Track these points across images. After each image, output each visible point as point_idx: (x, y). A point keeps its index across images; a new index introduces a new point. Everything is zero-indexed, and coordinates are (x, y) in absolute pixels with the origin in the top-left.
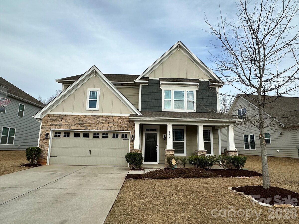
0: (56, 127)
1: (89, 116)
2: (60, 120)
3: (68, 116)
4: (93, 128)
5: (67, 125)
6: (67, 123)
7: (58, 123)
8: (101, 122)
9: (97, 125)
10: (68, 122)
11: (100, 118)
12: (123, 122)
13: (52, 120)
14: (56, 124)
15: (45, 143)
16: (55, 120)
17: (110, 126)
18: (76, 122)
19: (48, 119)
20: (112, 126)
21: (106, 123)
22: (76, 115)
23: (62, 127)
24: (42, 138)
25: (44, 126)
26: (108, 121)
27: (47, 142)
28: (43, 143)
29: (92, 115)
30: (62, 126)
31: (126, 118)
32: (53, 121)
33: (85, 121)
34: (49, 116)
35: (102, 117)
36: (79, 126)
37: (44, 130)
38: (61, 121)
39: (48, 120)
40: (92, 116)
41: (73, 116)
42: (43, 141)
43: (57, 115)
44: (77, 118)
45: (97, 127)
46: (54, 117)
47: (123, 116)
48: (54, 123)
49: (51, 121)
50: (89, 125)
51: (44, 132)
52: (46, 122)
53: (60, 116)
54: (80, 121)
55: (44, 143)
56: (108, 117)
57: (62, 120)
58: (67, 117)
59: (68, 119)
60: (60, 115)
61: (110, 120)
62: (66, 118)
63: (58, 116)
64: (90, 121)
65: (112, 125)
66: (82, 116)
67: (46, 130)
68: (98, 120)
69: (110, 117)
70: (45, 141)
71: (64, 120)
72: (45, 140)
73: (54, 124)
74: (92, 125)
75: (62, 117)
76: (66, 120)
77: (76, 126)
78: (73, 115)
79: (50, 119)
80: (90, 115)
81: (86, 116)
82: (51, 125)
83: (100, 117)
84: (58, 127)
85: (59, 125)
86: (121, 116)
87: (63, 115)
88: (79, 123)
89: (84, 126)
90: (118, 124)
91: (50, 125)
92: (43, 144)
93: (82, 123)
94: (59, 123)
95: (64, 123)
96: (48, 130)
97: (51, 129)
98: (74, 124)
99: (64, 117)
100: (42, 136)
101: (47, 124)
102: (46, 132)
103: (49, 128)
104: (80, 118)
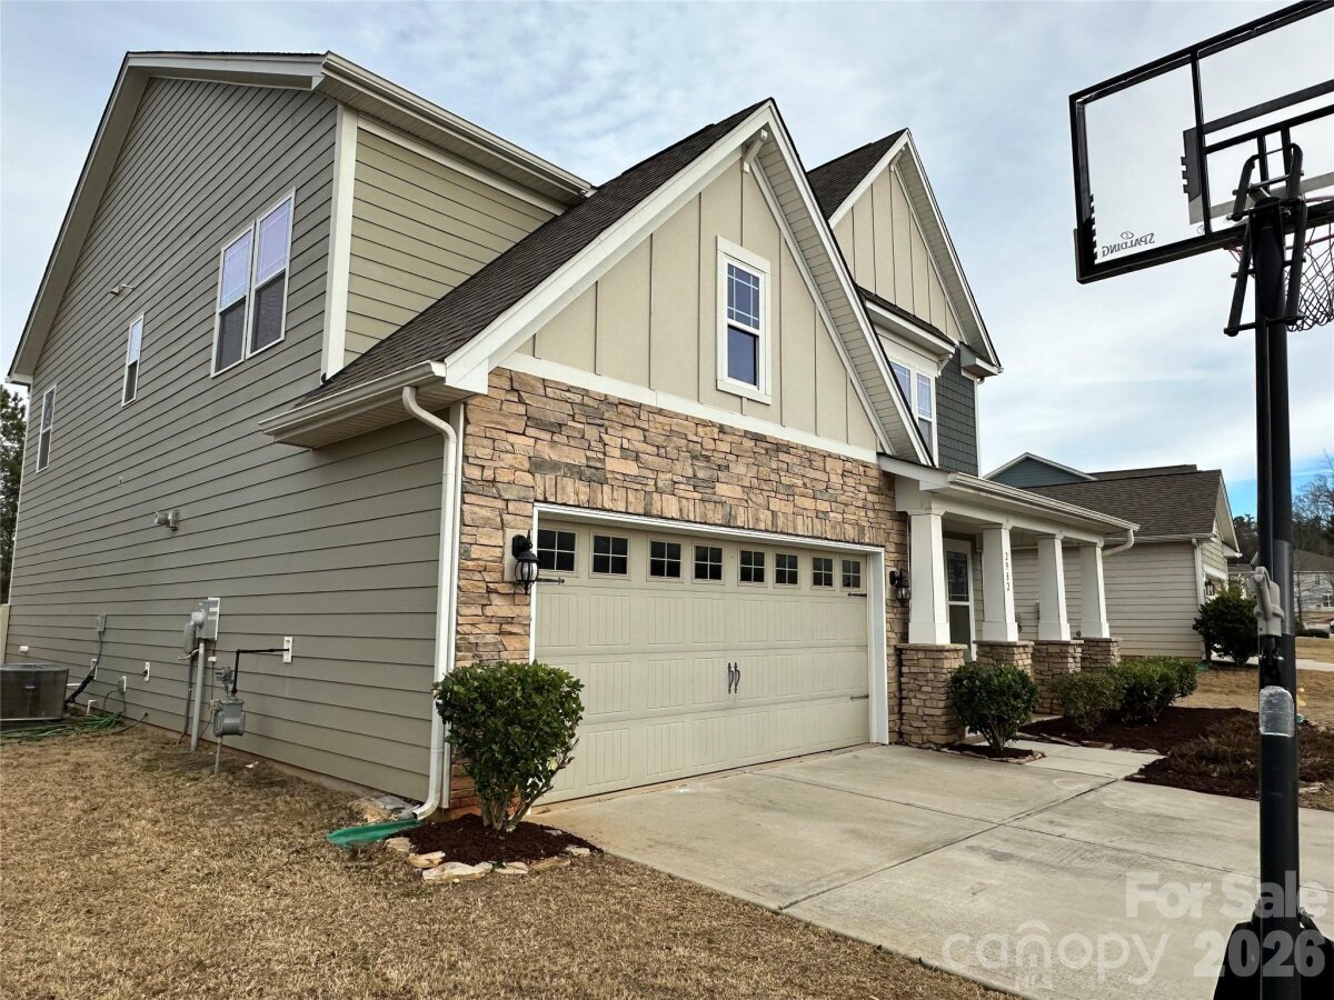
1: (732, 431)
2: (591, 434)
3: (628, 411)
4: (757, 520)
5: (635, 479)
6: (633, 468)
7: (578, 458)
8: (788, 481)
10: (637, 459)
11: (781, 456)
12: (861, 495)
13: (540, 424)
14: (567, 464)
15: (503, 628)
16: (560, 425)
17: (820, 515)
18: (678, 466)
19: (513, 408)
20: (826, 515)
21: (804, 490)
22: (677, 415)
23: (606, 497)
24: (477, 576)
25: (488, 474)
26: (812, 480)
27: (515, 611)
28: (490, 620)
29: (746, 432)
30: (605, 488)
31: (868, 471)
32: (547, 436)
33: (720, 468)
35: (788, 448)
36: (696, 495)
37: (484, 509)
38: (600, 445)
39: (511, 424)
40: (746, 434)
41: (660, 419)
44: (680, 435)
45: (775, 515)
46: (551, 405)
47: (859, 463)
48: (554, 456)
49: (530, 431)
50: (738, 493)
51: (486, 523)
52: (495, 434)
53: (586, 400)
54: (696, 457)
55: (495, 628)
57: (601, 440)
58: (627, 421)
59: (635, 439)
61: (818, 475)
62: (624, 426)
63: (578, 399)
64: (741, 469)
65: (827, 506)
66: (705, 424)
67: (501, 512)
68: (774, 466)
69: (817, 458)
70: (500, 607)
71: (612, 441)
72: (496, 600)
73: (555, 466)
74: (752, 496)
75: (599, 411)
76: (625, 444)
77: (682, 494)
78: (660, 412)
79: (522, 409)
80: (738, 430)
81: (722, 429)
82: (537, 465)
83: (778, 447)
84: (583, 488)
85: (588, 472)
86: (852, 461)
87: (605, 400)
88: (695, 475)
89: (715, 498)
90: (846, 505)
91: (527, 465)
92: (489, 634)
93: (707, 474)
94: (584, 461)
95: (615, 465)
96: (517, 504)
97: (536, 504)
98: (669, 476)
99: (614, 418)
100: (473, 556)
101: (503, 456)
102: (503, 526)
103: (522, 494)
104: (695, 439)
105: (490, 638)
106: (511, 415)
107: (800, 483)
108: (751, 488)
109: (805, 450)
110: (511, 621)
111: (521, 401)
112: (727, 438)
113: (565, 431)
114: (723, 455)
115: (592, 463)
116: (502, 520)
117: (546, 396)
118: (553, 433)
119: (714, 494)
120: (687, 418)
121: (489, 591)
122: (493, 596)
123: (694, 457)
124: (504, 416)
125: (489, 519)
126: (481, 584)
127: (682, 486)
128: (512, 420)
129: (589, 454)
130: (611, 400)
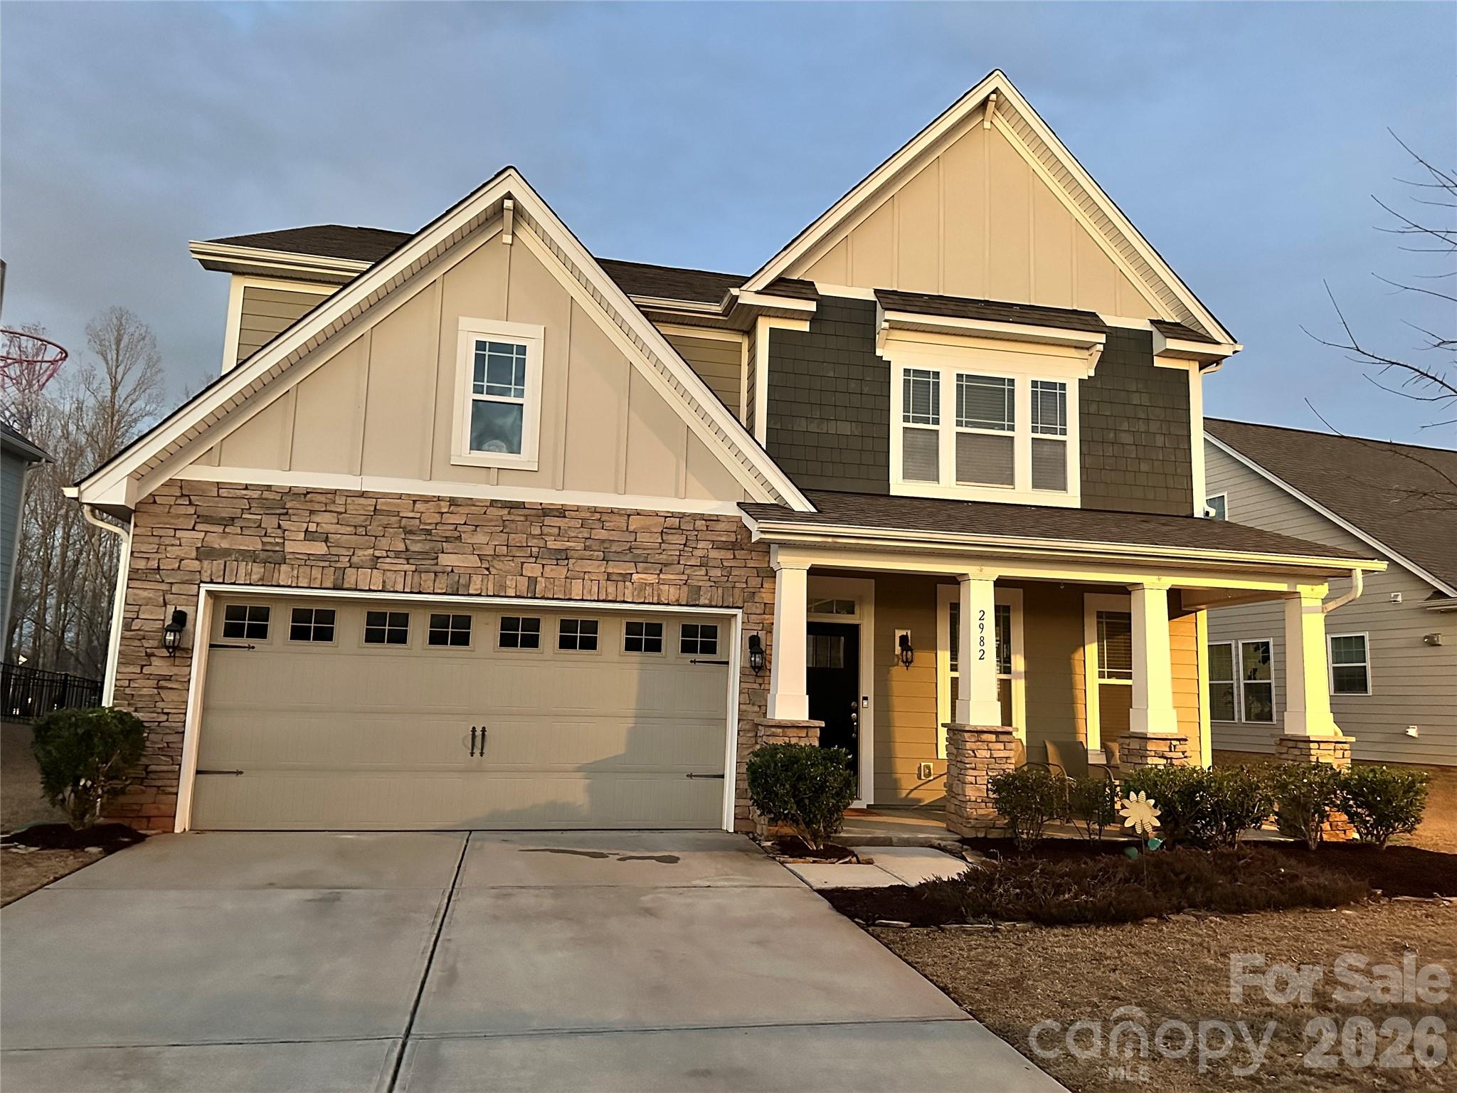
0: (242, 571)
1: (471, 502)
2: (270, 522)
3: (322, 498)
4: (505, 587)
5: (322, 558)
6: (319, 548)
7: (254, 544)
8: (558, 545)
9: (532, 569)
10: (326, 540)
11: (548, 521)
12: (697, 553)
13: (208, 520)
14: (238, 551)
15: (161, 682)
16: (233, 519)
17: (614, 577)
18: (384, 543)
19: (182, 510)
20: (626, 577)
21: (587, 553)
22: (385, 495)
23: (284, 574)
24: (137, 643)
25: (154, 564)
26: (603, 541)
27: (174, 670)
30: (284, 567)
31: (712, 525)
32: (220, 529)
33: (447, 539)
34: (186, 491)
35: (561, 512)
36: (407, 567)
37: (147, 591)
38: (279, 531)
39: (180, 523)
40: (493, 503)
41: (362, 501)
42: (146, 670)
43: (246, 487)
44: (388, 513)
45: (533, 581)
46: (224, 503)
47: (695, 517)
48: (225, 545)
49: (199, 527)
50: (474, 561)
51: (148, 602)
52: (161, 532)
53: (266, 495)
54: (411, 532)
55: (153, 683)
56: (602, 515)
57: (279, 527)
58: (317, 507)
59: (326, 522)
60: (269, 488)
61: (615, 536)
62: (312, 512)
63: (256, 494)
64: (481, 538)
65: (629, 568)
66: (426, 500)
67: (165, 593)
68: (536, 531)
69: (616, 518)
70: (159, 666)
71: (296, 528)
72: (155, 661)
73: (226, 553)
74: (495, 563)
75: (279, 503)
76: (312, 527)
77: (387, 567)
78: (363, 494)
79: (191, 510)
80: (481, 501)
81: (453, 502)
82: (204, 553)
83: (545, 512)
84: (258, 570)
85: (263, 555)
86: (682, 516)
87: (290, 492)
88: (407, 550)
89: (437, 568)
90: (666, 565)
91: (194, 554)
92: (146, 688)
93: (427, 547)
94: (260, 547)
95: (297, 546)
96: (181, 586)
97: (202, 585)
98: (371, 551)
99: (298, 506)
100: (133, 628)
101: (169, 548)
102: (165, 604)
103: (187, 578)
104: (411, 515)
105: (145, 691)
106: (178, 516)
107: (580, 545)
108: (495, 556)
109: (595, 510)
110: (169, 678)
111: (191, 503)
112: (460, 509)
113: (238, 523)
114: (452, 527)
115: (268, 548)
116: (164, 599)
117: (218, 496)
118: (226, 526)
119: (437, 564)
120: (400, 496)
121: (149, 655)
122: (152, 658)
123: (409, 532)
124: (172, 517)
125: (150, 598)
126: (141, 649)
127: (388, 560)
128: (181, 519)
129: (265, 539)
130: (296, 491)
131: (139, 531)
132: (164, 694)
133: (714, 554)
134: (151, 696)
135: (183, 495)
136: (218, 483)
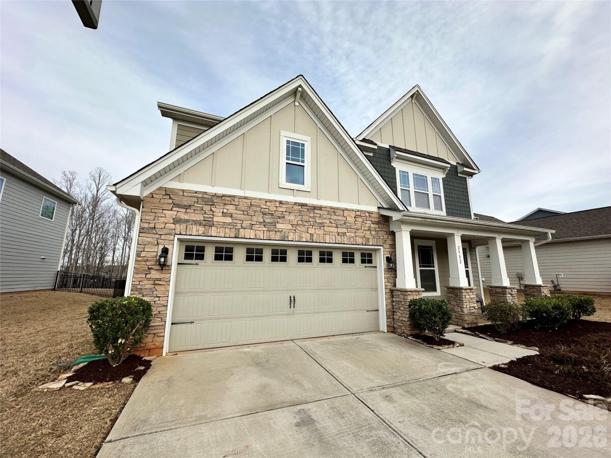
0: (194, 230)
1: (287, 203)
2: (206, 208)
3: (229, 199)
4: (301, 237)
5: (230, 224)
6: (229, 220)
7: (200, 217)
8: (320, 221)
9: (311, 231)
10: (231, 216)
11: (316, 211)
12: (367, 225)
13: (179, 206)
14: (193, 220)
15: (156, 282)
16: (190, 206)
17: (340, 234)
18: (255, 218)
19: (166, 201)
20: (344, 234)
21: (330, 224)
22: (255, 199)
23: (213, 231)
24: (143, 263)
25: (152, 225)
26: (335, 220)
27: (163, 276)
28: (149, 279)
30: (213, 228)
31: (371, 215)
32: (184, 210)
33: (279, 218)
34: (168, 193)
35: (320, 208)
36: (264, 229)
37: (148, 238)
38: (211, 212)
39: (165, 207)
40: (295, 204)
41: (245, 200)
42: (148, 276)
43: (196, 193)
44: (256, 206)
45: (312, 235)
46: (186, 198)
47: (365, 212)
48: (186, 217)
49: (174, 209)
50: (290, 227)
52: (156, 211)
53: (205, 196)
54: (265, 214)
55: (152, 282)
56: (334, 210)
57: (211, 210)
58: (227, 202)
59: (231, 209)
60: (206, 193)
61: (340, 218)
62: (225, 204)
63: (200, 196)
64: (292, 217)
65: (345, 230)
66: (271, 201)
67: (157, 239)
68: (312, 215)
69: (339, 211)
71: (218, 210)
72: (153, 272)
73: (187, 221)
74: (298, 228)
75: (211, 200)
76: (225, 211)
77: (256, 229)
78: (246, 198)
79: (171, 201)
80: (290, 202)
81: (281, 202)
82: (177, 221)
83: (314, 208)
84: (202, 229)
85: (204, 223)
86: (361, 211)
87: (215, 195)
88: (264, 222)
89: (276, 229)
90: (357, 230)
91: (172, 221)
92: (148, 285)
93: (271, 220)
94: (202, 219)
95: (219, 219)
96: (166, 236)
97: (176, 235)
98: (250, 222)
99: (219, 202)
100: (141, 256)
101: (159, 218)
102: (158, 244)
103: (168, 232)
104: (265, 207)
106: (165, 204)
107: (328, 221)
108: (297, 225)
109: (332, 208)
110: (160, 280)
111: (170, 198)
112: (284, 206)
113: (192, 208)
114: (281, 213)
115: (206, 219)
116: (157, 242)
117: (183, 196)
118: (187, 209)
120: (261, 199)
121: (149, 269)
123: (264, 214)
124: (162, 204)
125: (150, 242)
126: (145, 266)
127: (257, 226)
129: (205, 216)
130: (218, 195)
131: (144, 210)
132: (157, 287)
133: (372, 226)
134: (151, 289)
135: (166, 194)
136: (183, 190)
